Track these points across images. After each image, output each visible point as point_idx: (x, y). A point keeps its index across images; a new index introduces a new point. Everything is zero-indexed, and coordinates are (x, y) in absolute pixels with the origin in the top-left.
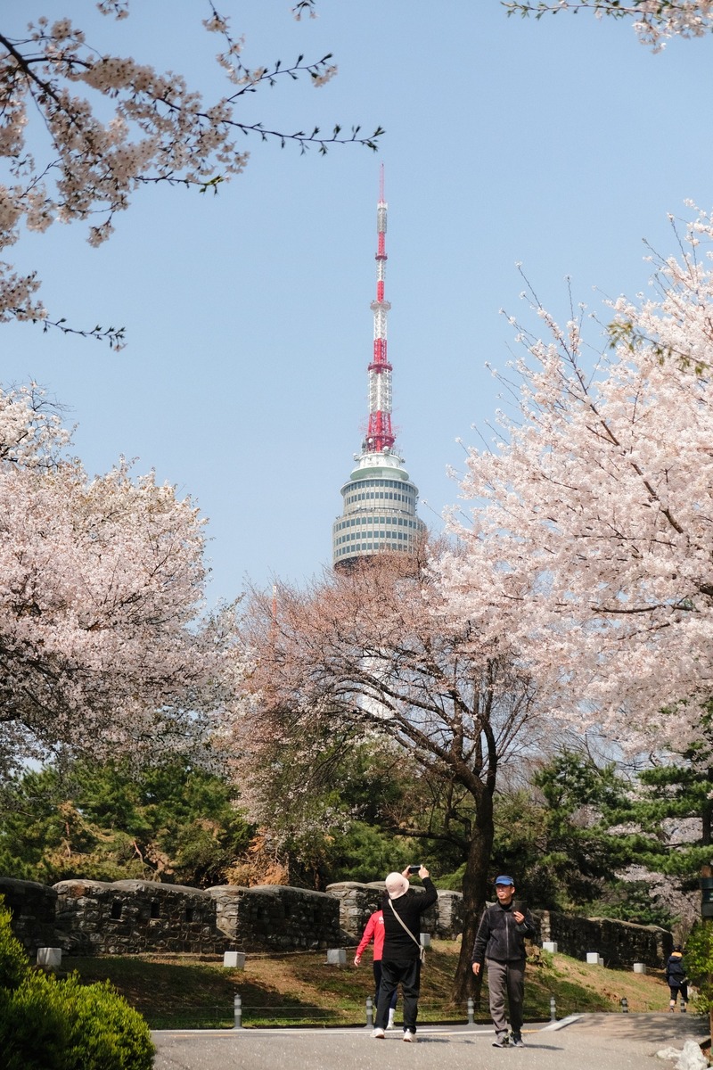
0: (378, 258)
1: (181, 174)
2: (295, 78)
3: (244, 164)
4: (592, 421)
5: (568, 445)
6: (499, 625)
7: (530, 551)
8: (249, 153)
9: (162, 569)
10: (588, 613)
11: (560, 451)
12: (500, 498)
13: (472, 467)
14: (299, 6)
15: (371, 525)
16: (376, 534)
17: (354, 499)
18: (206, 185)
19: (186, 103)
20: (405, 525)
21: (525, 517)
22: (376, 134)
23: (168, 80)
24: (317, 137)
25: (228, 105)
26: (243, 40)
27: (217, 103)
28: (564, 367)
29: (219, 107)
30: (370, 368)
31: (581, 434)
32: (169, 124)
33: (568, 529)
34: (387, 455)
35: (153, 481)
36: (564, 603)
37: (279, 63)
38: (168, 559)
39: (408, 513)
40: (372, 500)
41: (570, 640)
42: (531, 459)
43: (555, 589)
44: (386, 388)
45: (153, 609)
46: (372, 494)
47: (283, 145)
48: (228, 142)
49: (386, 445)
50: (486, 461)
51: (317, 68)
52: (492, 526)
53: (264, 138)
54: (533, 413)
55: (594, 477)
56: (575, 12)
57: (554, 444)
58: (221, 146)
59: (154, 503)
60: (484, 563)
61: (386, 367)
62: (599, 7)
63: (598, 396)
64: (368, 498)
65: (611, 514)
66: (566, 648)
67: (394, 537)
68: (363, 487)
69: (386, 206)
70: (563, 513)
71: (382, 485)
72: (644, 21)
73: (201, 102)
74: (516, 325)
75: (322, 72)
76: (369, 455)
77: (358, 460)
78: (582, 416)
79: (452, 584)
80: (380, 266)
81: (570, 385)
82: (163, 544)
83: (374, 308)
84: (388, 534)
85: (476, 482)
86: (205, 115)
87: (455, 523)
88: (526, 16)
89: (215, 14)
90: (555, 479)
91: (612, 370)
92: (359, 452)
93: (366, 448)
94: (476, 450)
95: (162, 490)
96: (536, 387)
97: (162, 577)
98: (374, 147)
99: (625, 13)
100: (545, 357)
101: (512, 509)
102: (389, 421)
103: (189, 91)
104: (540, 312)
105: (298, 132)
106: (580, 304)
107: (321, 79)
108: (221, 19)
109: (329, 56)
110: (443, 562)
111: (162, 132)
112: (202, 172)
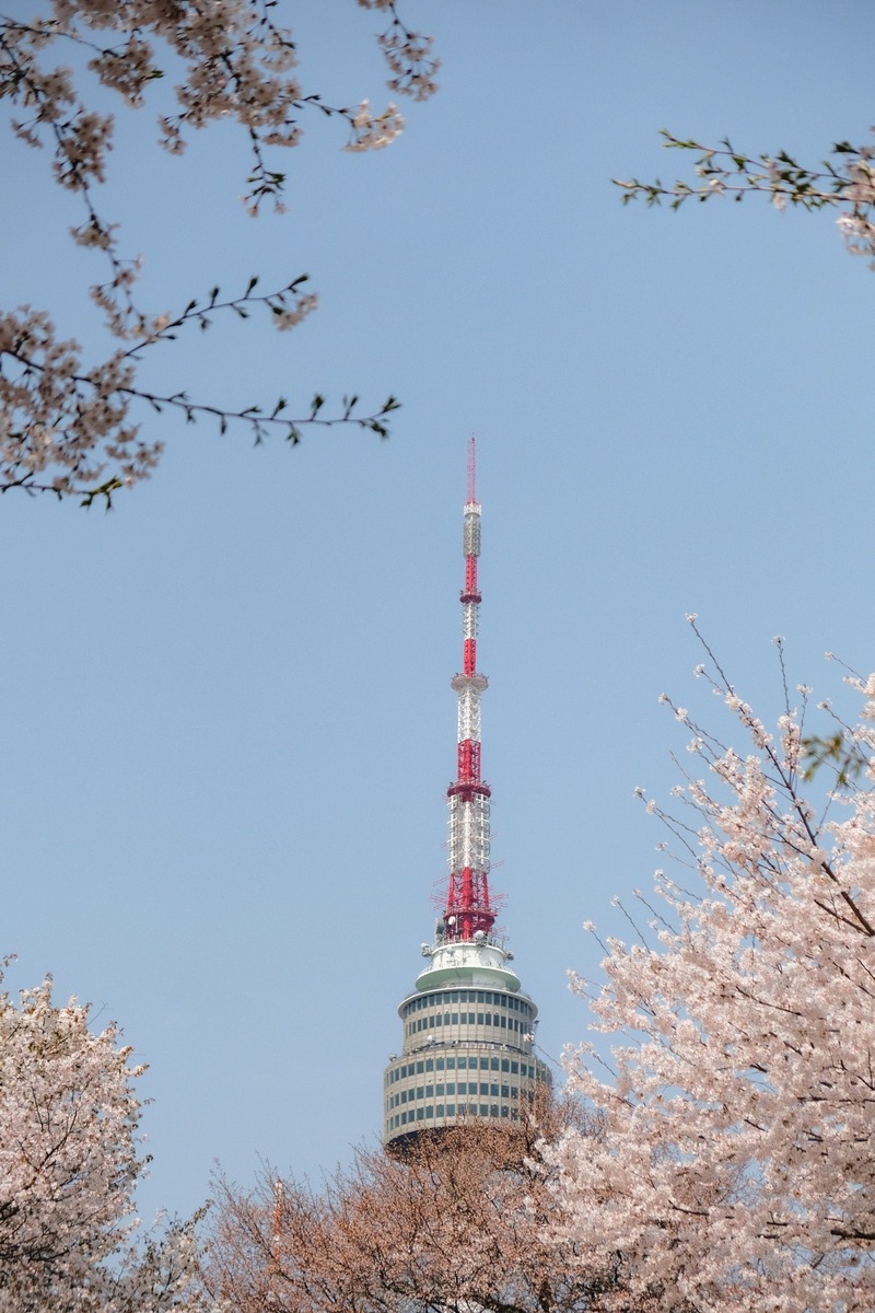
0: (465, 600)
1: (46, 477)
2: (244, 316)
3: (153, 464)
4: (826, 892)
5: (783, 935)
6: (665, 1261)
7: (720, 1126)
8: (163, 444)
9: (57, 1157)
10: (825, 1239)
11: (771, 946)
12: (664, 1031)
13: (614, 975)
14: (255, 192)
15: (453, 1071)
16: (462, 1089)
17: (423, 1025)
18: (92, 494)
19: (54, 358)
20: (515, 1071)
21: (708, 1063)
22: (386, 409)
23: (22, 319)
24: (282, 415)
25: (127, 362)
26: (137, 263)
27: (108, 358)
28: (775, 796)
29: (111, 366)
30: (450, 793)
31: (806, 916)
32: (23, 394)
33: (786, 1086)
34: (481, 946)
35: (47, 998)
36: (782, 1220)
37: (216, 292)
38: (69, 1139)
39: (519, 1051)
40: (455, 1027)
41: (792, 1292)
42: (718, 960)
43: (766, 1194)
44: (480, 828)
45: (39, 1232)
46: (455, 1015)
47: (223, 429)
48: (127, 424)
49: (478, 928)
50: (639, 964)
51: (282, 299)
52: (650, 1080)
53: (190, 418)
54: (722, 878)
55: (832, 991)
56: (738, 199)
57: (759, 932)
58: (114, 432)
59: (48, 1037)
60: (635, 1147)
61: (480, 790)
62: (778, 191)
63: (835, 849)
64: (447, 1023)
65: (862, 1059)
66: (785, 1306)
67: (495, 1093)
68: (439, 1003)
69: (478, 510)
70: (778, 1056)
71: (472, 1000)
72: (856, 214)
73: (78, 357)
74: (687, 723)
75: (291, 306)
76: (449, 947)
77: (429, 956)
78: (806, 884)
79: (579, 1185)
80: (469, 614)
81: (785, 830)
82: (59, 1112)
83: (458, 686)
84: (484, 1089)
85: (621, 1001)
86: (88, 380)
87: (584, 1074)
88: (656, 205)
89: (93, 217)
90: (763, 995)
91: (861, 803)
92: (430, 941)
93: (444, 935)
94: (622, 943)
95: (63, 1014)
96: (727, 831)
97: (58, 1172)
98: (383, 432)
99: (824, 201)
100: (740, 780)
101: (687, 1050)
102: (485, 887)
103: (60, 338)
104: (731, 700)
105: (250, 406)
106: (799, 687)
107: (288, 317)
108: (103, 226)
109: (303, 279)
110: (562, 1145)
111: (10, 408)
112: (81, 476)
